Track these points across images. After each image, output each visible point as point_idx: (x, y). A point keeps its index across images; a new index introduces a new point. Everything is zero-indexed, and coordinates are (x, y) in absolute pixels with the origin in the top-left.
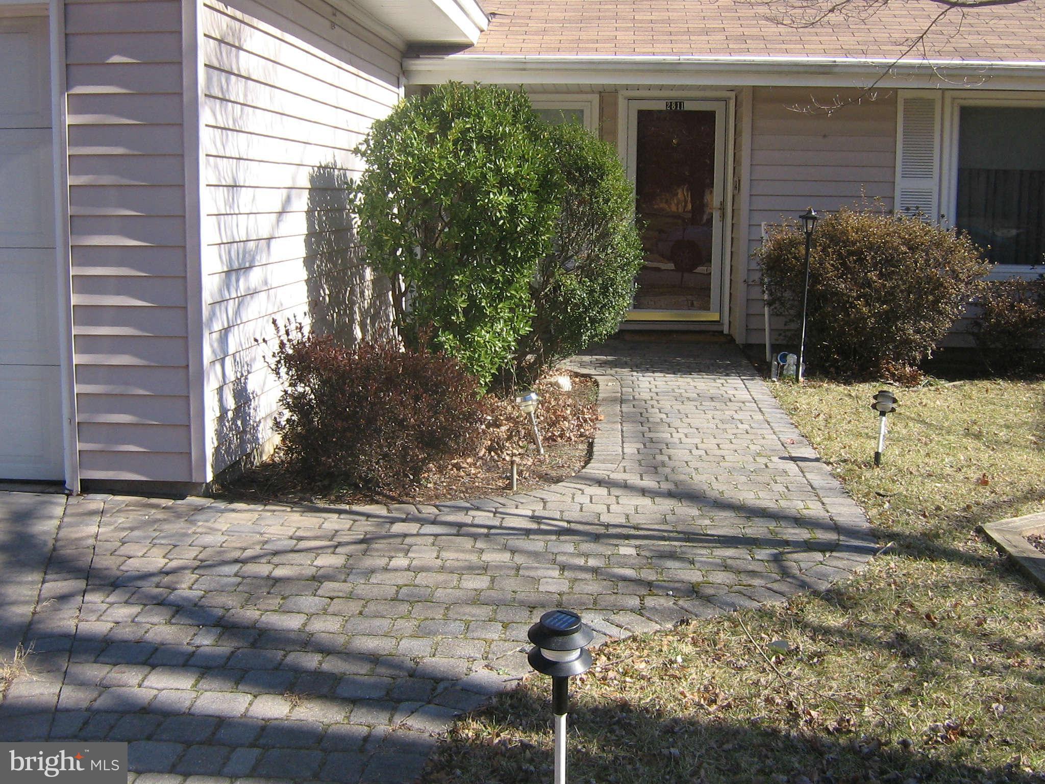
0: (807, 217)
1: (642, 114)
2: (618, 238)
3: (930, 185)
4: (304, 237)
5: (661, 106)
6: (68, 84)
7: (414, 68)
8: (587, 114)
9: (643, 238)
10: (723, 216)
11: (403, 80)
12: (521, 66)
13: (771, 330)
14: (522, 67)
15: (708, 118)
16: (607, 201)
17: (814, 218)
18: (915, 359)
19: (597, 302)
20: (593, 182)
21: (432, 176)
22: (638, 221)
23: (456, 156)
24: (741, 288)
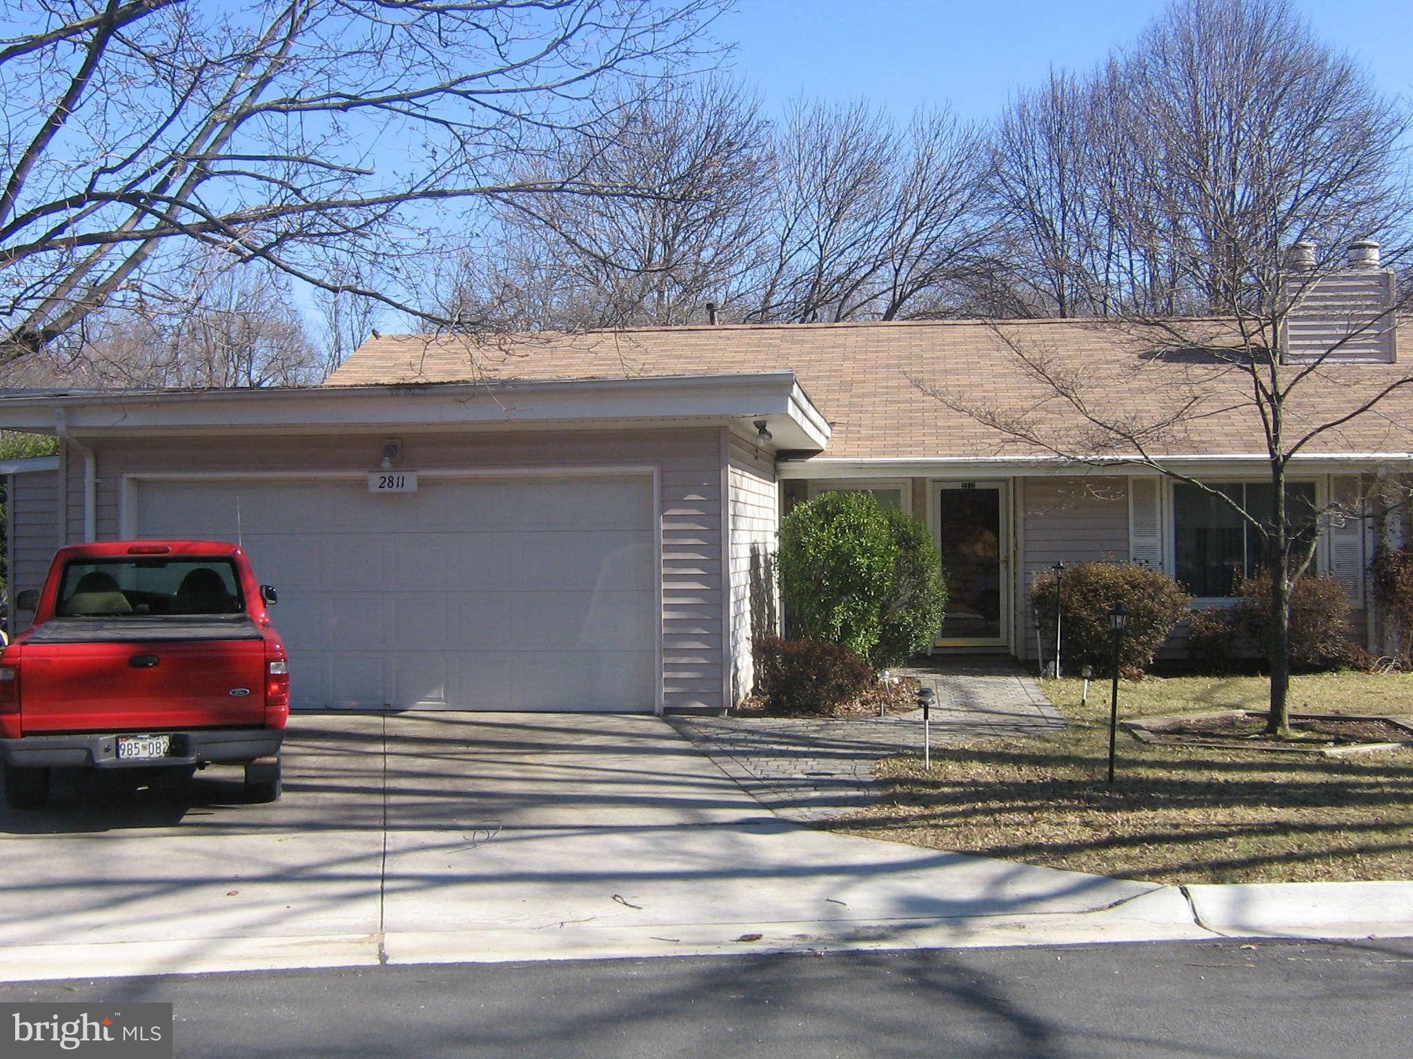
0: (1058, 567)
1: (944, 492)
2: (931, 584)
3: (1155, 541)
5: (958, 486)
6: (663, 509)
7: (784, 468)
8: (903, 492)
9: (947, 583)
10: (1007, 567)
11: (774, 477)
13: (1042, 650)
14: (860, 467)
16: (923, 560)
17: (1062, 568)
18: (1139, 663)
19: (919, 624)
21: (824, 549)
22: (944, 573)
23: (836, 537)
24: (1020, 619)
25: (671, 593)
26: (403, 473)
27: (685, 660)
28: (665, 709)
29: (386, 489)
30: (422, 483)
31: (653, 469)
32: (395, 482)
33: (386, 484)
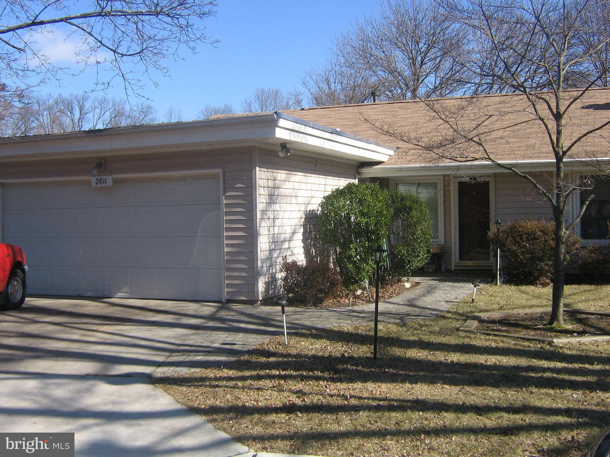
0: (497, 223)
1: (460, 183)
3: (570, 207)
4: (302, 233)
6: (225, 192)
7: (361, 171)
8: (439, 183)
11: (358, 176)
12: (400, 169)
15: (486, 185)
17: (499, 223)
20: (408, 213)
25: (229, 238)
26: (105, 177)
27: (236, 274)
28: (227, 300)
29: (99, 185)
30: (115, 181)
31: (218, 171)
32: (102, 181)
33: (99, 182)
